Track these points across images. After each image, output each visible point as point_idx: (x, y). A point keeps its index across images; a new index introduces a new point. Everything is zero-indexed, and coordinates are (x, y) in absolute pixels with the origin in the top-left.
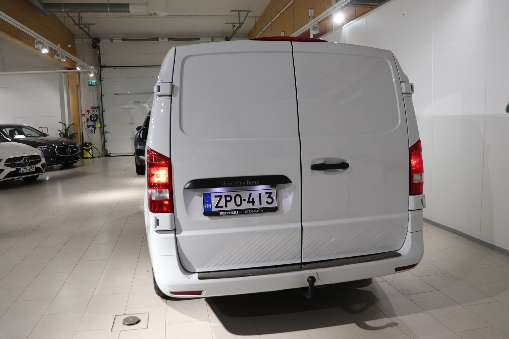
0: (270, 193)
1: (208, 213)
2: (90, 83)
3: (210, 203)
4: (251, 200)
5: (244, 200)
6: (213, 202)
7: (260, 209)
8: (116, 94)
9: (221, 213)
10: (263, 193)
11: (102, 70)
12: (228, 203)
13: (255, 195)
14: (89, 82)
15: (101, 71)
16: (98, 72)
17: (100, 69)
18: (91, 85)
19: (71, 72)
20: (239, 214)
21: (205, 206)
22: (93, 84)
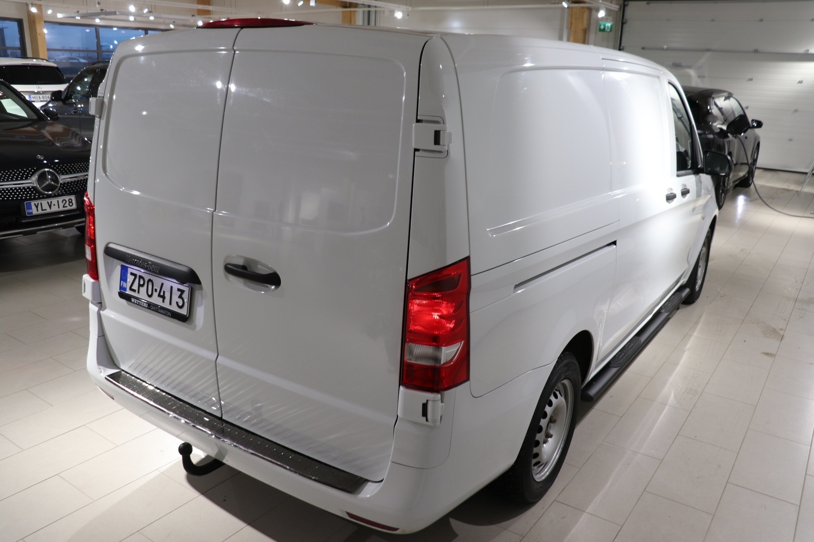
0: (182, 292)
1: (122, 295)
2: (602, 27)
3: (125, 281)
4: (162, 294)
5: (156, 290)
6: (128, 280)
7: (169, 311)
8: (643, 48)
9: (133, 300)
10: (175, 289)
11: (627, 5)
12: (141, 288)
13: (166, 288)
14: (600, 25)
15: (626, 8)
16: (620, 9)
17: (624, 4)
18: (604, 30)
19: (576, 8)
20: (148, 308)
21: (122, 284)
22: (606, 28)
